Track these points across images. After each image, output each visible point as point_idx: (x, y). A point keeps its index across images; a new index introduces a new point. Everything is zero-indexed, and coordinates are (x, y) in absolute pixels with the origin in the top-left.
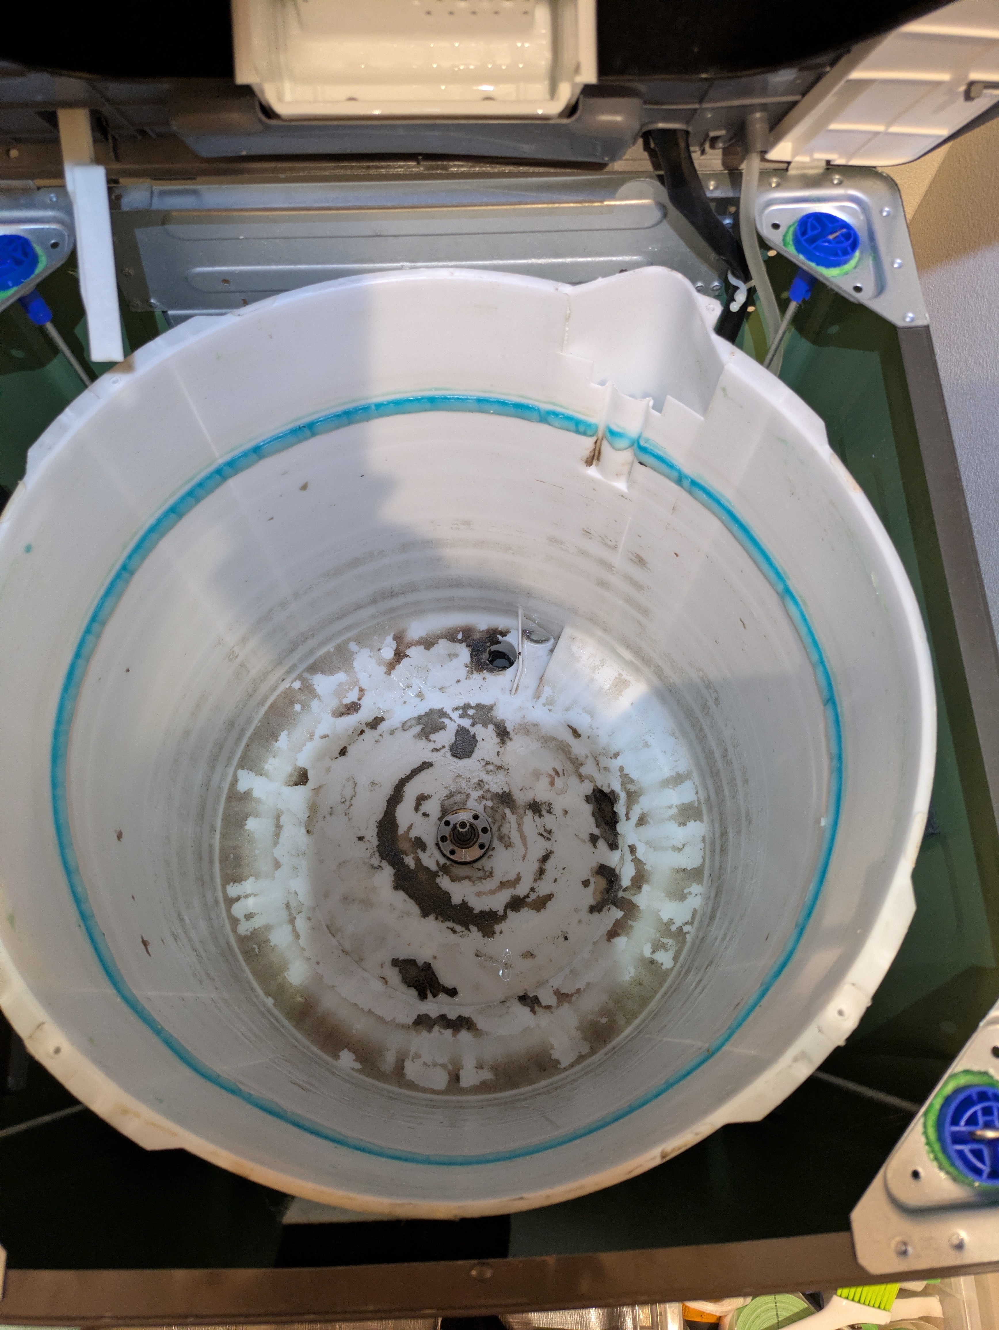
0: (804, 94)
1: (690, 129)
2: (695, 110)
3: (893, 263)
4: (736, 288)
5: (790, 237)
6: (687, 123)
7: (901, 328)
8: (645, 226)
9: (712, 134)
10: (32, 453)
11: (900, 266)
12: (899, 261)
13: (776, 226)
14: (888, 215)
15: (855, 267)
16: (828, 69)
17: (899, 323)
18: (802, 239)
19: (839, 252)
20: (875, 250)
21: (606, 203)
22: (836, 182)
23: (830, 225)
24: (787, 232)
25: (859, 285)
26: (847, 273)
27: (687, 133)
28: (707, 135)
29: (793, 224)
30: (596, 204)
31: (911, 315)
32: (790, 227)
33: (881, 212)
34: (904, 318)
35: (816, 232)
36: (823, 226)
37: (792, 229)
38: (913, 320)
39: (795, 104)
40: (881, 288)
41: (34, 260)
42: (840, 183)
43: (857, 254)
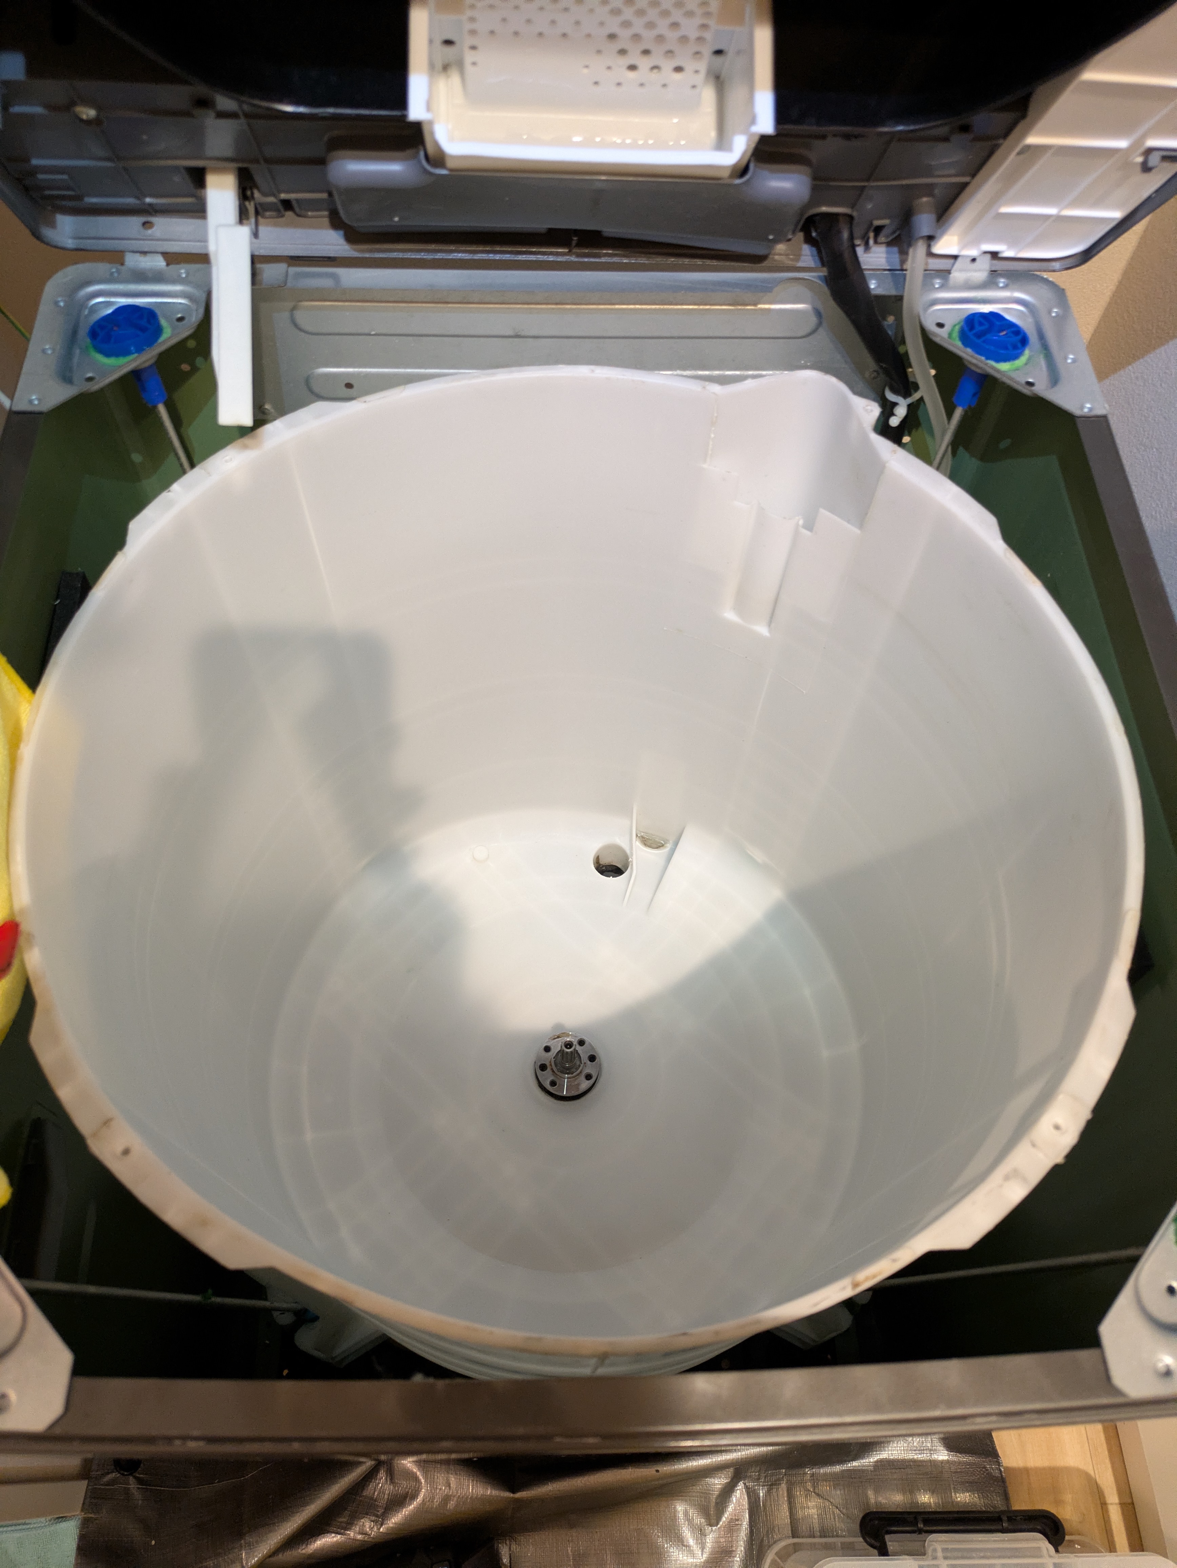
0: (973, 176)
1: (855, 214)
2: (864, 187)
3: (1066, 358)
4: (895, 404)
5: (956, 334)
6: (853, 206)
7: (1080, 417)
8: (799, 335)
9: (877, 223)
10: (134, 526)
11: (1074, 361)
12: (1071, 356)
13: (940, 325)
14: (1057, 316)
15: (1026, 364)
16: (1001, 141)
17: (1077, 412)
18: (970, 334)
19: (1010, 347)
20: (1045, 347)
21: (760, 306)
22: (1001, 285)
23: (998, 323)
24: (952, 330)
25: (1030, 380)
26: (1017, 369)
27: (851, 218)
28: (871, 224)
29: (959, 323)
30: (749, 307)
31: (1088, 405)
32: (955, 326)
33: (1050, 312)
34: (1082, 407)
35: (982, 328)
36: (992, 324)
37: (957, 328)
38: (1091, 409)
39: (964, 186)
40: (1055, 379)
41: (159, 330)
42: (1006, 287)
43: (1027, 352)
